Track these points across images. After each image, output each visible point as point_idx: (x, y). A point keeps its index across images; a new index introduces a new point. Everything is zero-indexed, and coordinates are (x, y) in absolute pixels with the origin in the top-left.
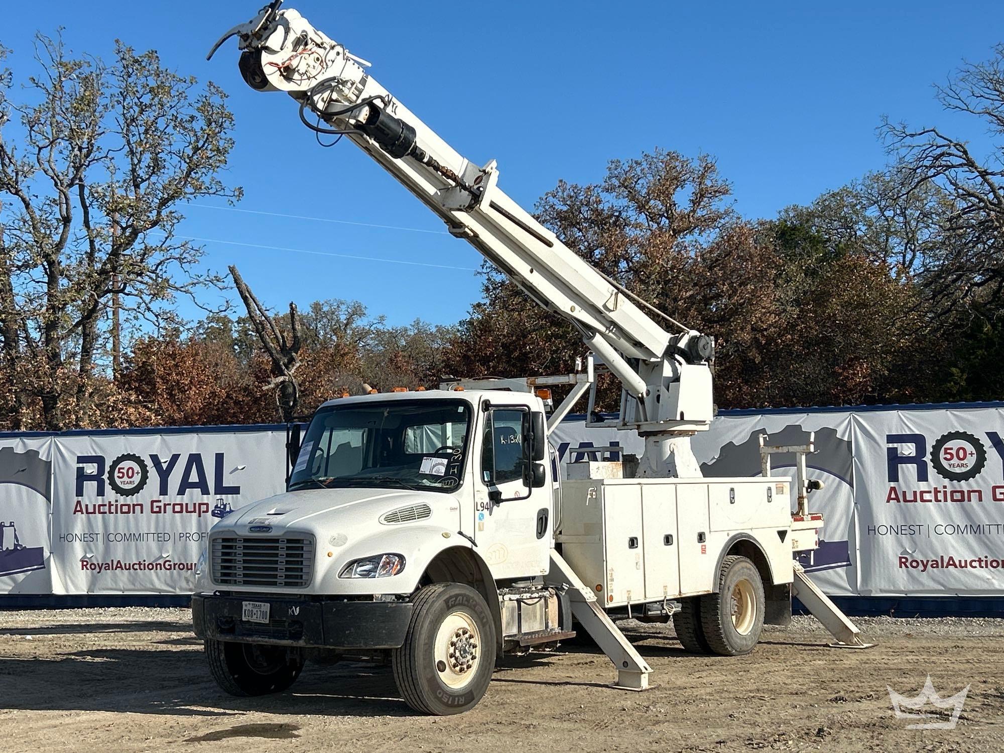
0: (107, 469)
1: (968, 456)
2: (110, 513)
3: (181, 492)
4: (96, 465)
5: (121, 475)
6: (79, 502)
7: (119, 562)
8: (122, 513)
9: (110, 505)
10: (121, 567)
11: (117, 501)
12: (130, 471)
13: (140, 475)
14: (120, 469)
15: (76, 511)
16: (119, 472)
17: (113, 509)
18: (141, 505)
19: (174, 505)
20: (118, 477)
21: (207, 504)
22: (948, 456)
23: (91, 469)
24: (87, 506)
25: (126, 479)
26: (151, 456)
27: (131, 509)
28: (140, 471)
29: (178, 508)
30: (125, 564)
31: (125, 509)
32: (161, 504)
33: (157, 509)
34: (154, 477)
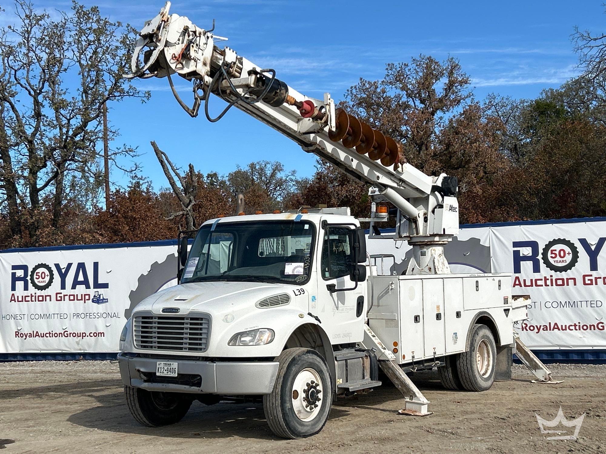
0: (30, 273)
1: (567, 255)
2: (32, 301)
3: (74, 287)
4: (23, 271)
5: (37, 277)
6: (13, 295)
7: (37, 332)
8: (39, 301)
9: (32, 296)
10: (38, 335)
11: (35, 294)
12: (43, 275)
13: (49, 277)
14: (37, 273)
15: (11, 300)
16: (37, 275)
17: (33, 298)
18: (50, 296)
19: (70, 295)
20: (36, 278)
21: (89, 295)
22: (553, 255)
23: (20, 273)
24: (18, 297)
25: (40, 279)
26: (55, 264)
27: (44, 298)
28: (49, 274)
29: (72, 298)
30: (41, 334)
31: (41, 298)
32: (62, 295)
33: (60, 298)
34: (57, 278)
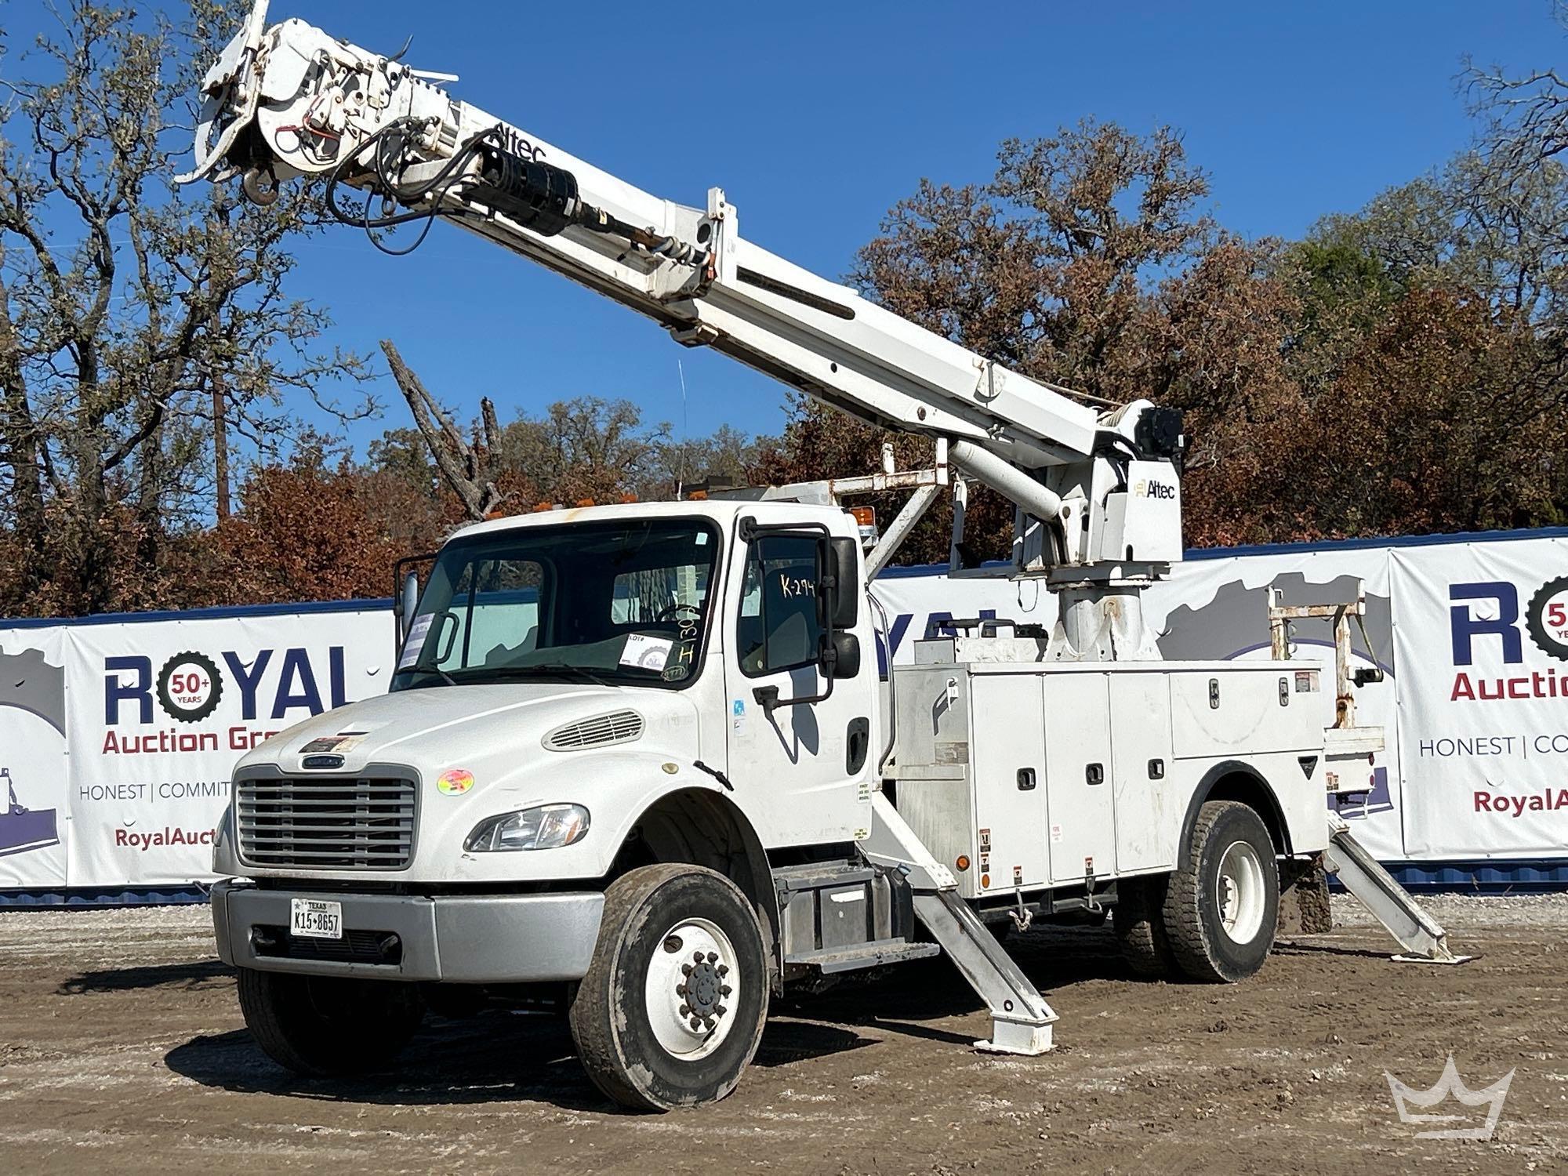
0: (155, 678)
2: (164, 750)
3: (278, 713)
4: (136, 672)
5: (178, 687)
6: (111, 734)
7: (178, 831)
8: (183, 749)
9: (163, 737)
10: (181, 839)
11: (173, 730)
12: (193, 681)
13: (209, 686)
14: (175, 677)
15: (106, 749)
16: (175, 683)
17: (168, 743)
18: (214, 736)
20: (175, 691)
22: (1556, 619)
23: (129, 678)
24: (125, 739)
25: (186, 693)
26: (225, 654)
27: (197, 743)
28: (209, 680)
30: (189, 834)
31: (188, 743)
32: (247, 734)
33: (240, 742)
34: (232, 690)
